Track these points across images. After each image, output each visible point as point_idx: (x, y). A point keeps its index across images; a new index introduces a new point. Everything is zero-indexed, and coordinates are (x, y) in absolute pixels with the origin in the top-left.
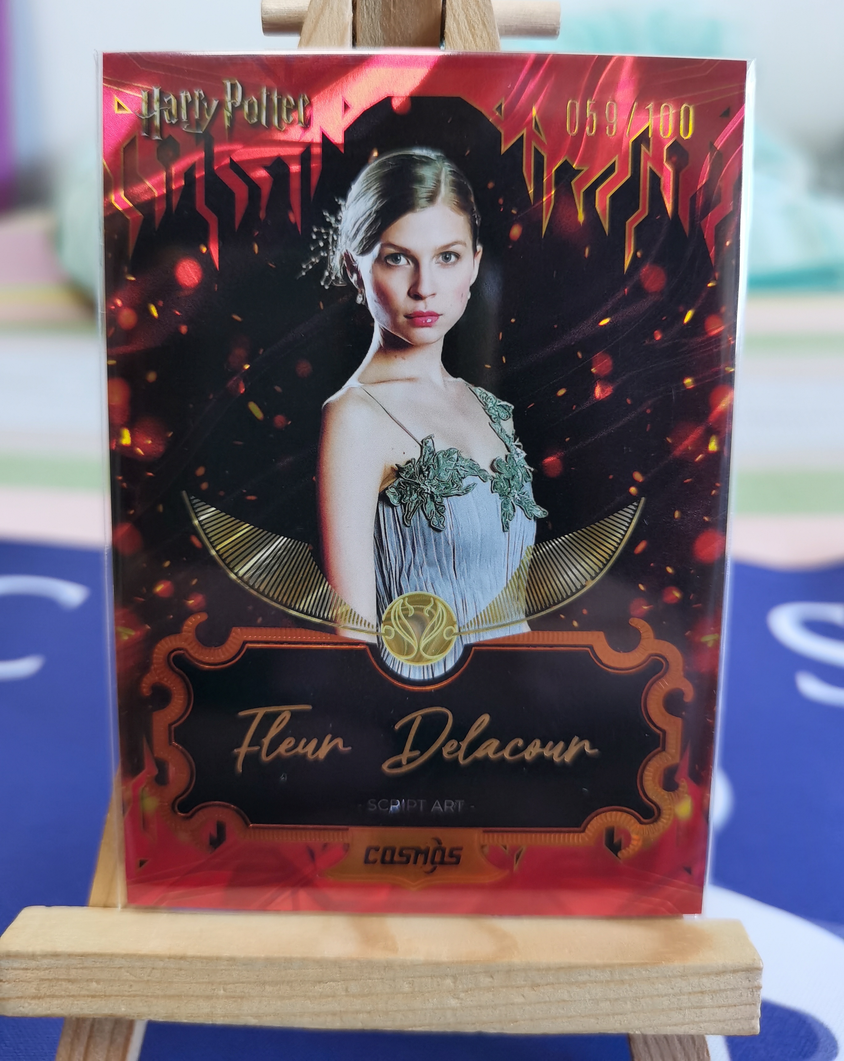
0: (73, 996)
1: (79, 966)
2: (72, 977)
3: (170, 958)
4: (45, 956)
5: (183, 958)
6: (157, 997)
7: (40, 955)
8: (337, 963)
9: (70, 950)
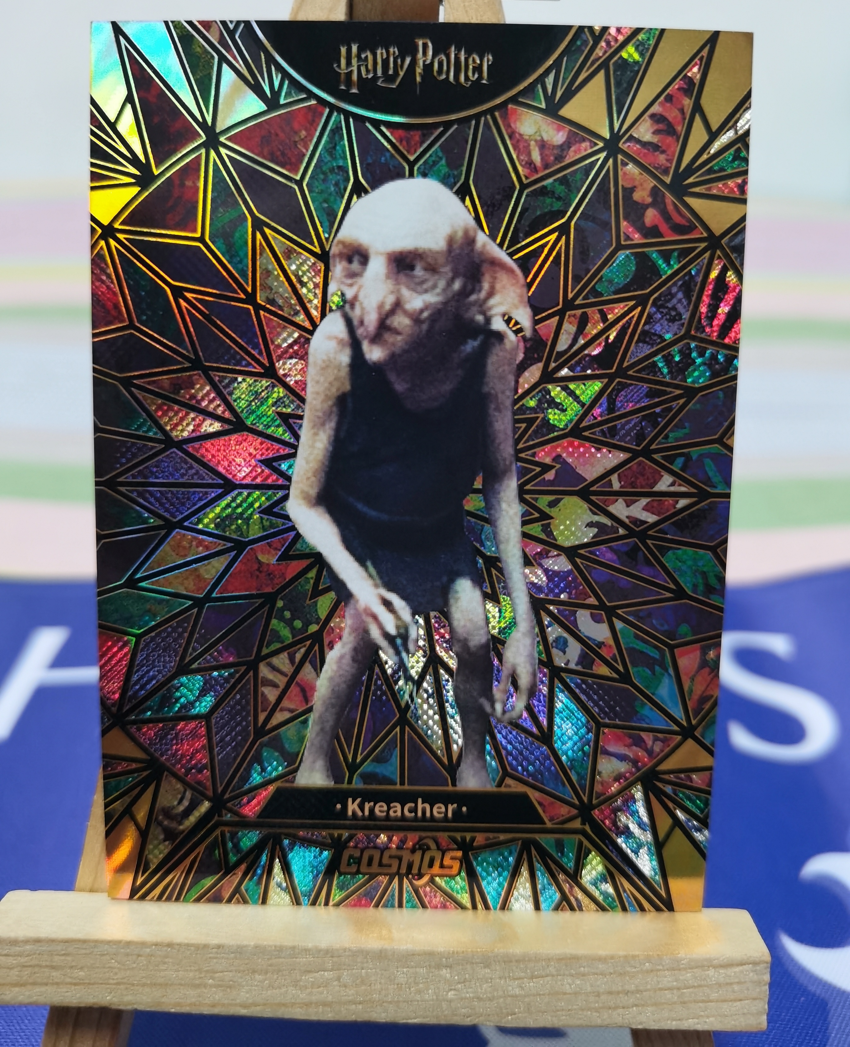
0: (57, 984)
1: (63, 952)
2: (54, 964)
3: (156, 945)
4: (27, 941)
5: (170, 945)
6: (144, 985)
7: (23, 941)
8: (329, 953)
9: (53, 936)
